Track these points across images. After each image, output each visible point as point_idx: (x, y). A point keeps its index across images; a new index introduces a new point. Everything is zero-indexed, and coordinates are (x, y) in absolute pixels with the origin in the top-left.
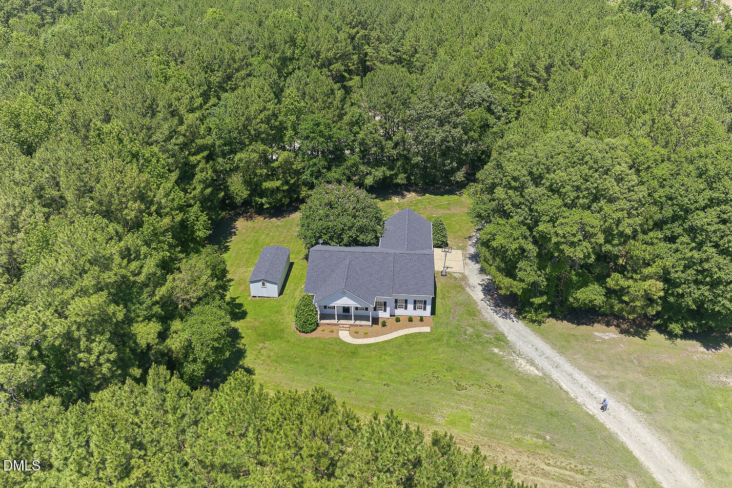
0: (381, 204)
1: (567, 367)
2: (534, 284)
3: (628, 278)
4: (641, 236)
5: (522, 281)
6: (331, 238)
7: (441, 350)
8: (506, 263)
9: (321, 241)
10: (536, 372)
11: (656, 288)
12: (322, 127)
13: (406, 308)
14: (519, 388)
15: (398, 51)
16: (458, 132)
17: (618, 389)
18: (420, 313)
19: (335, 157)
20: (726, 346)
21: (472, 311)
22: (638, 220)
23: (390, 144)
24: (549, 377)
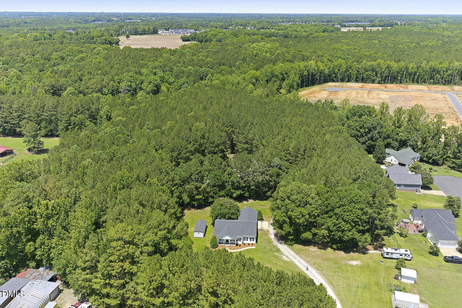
0: (239, 204)
1: (298, 258)
2: (289, 232)
3: (318, 230)
4: (321, 216)
5: (285, 231)
6: (222, 217)
7: (259, 253)
8: (280, 225)
9: (218, 218)
10: (288, 260)
11: (325, 232)
12: (217, 176)
13: (247, 240)
14: (282, 264)
15: (247, 138)
16: (268, 178)
17: (313, 265)
18: (252, 242)
19: (222, 187)
20: (352, 252)
21: (270, 241)
22: (319, 211)
23: (242, 182)
24: (292, 261)
